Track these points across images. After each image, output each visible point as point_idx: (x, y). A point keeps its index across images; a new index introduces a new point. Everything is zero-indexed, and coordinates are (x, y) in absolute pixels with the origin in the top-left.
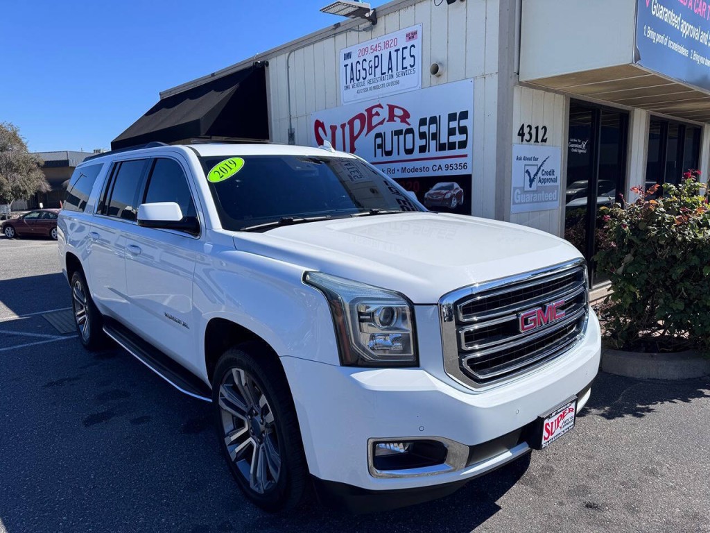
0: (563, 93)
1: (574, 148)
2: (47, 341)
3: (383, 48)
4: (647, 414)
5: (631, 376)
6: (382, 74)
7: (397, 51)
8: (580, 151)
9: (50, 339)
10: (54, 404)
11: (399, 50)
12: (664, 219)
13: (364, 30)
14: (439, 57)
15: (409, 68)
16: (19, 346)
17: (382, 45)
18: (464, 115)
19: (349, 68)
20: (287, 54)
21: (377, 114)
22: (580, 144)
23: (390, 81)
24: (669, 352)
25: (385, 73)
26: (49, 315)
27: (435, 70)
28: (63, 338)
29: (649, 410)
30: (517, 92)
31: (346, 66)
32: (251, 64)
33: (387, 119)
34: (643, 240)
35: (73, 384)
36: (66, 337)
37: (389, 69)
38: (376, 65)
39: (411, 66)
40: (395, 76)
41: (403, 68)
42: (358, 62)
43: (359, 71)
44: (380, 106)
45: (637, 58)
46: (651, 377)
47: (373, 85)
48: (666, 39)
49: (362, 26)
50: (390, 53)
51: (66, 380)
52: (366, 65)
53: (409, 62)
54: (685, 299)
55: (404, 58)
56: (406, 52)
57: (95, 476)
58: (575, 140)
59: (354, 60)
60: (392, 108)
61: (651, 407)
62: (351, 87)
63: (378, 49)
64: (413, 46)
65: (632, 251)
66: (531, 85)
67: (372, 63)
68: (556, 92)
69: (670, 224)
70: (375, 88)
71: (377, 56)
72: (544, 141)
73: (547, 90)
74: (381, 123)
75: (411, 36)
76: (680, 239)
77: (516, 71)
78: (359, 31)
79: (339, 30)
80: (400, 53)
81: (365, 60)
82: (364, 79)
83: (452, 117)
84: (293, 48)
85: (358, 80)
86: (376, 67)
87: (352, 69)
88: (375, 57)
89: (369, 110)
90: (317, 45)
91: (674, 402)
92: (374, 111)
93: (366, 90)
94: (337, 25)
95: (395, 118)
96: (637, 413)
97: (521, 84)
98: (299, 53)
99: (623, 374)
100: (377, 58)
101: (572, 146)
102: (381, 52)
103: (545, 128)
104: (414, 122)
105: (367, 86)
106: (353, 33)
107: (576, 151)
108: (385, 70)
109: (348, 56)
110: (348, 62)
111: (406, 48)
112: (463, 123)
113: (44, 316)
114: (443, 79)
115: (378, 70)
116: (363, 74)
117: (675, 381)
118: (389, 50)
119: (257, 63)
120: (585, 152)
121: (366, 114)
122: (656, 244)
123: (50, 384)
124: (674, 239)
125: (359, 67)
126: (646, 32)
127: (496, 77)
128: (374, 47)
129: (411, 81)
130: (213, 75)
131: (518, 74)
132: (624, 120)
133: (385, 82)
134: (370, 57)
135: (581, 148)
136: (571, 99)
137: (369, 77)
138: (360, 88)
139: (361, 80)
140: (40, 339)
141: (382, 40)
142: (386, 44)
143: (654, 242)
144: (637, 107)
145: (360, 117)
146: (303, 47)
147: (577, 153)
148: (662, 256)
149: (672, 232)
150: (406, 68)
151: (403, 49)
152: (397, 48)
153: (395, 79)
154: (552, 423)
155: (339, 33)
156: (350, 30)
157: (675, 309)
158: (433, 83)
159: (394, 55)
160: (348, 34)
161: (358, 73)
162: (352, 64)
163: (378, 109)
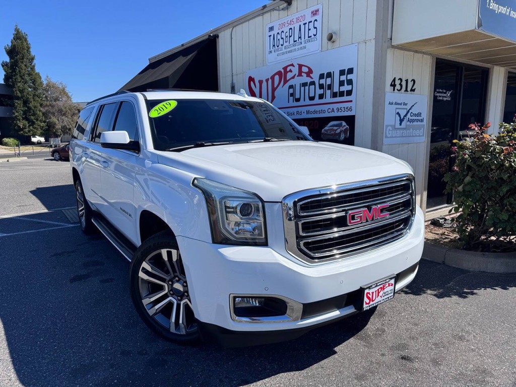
0: (430, 54)
1: (440, 96)
2: (60, 227)
3: (295, 22)
4: (470, 296)
5: (466, 269)
6: (294, 41)
7: (305, 24)
8: (445, 99)
9: (63, 226)
10: (54, 267)
11: (306, 23)
12: (495, 149)
13: (282, 9)
14: (334, 28)
15: (313, 36)
16: (42, 230)
17: (295, 20)
18: (351, 71)
19: (272, 37)
20: (231, 29)
21: (291, 71)
22: (445, 93)
23: (299, 47)
24: (498, 252)
25: (296, 41)
26: (66, 211)
27: (330, 38)
28: (72, 225)
29: (473, 294)
30: (390, 54)
31: (270, 36)
32: (207, 37)
33: (297, 74)
34: (479, 166)
35: (69, 256)
36: (73, 225)
37: (299, 38)
38: (291, 35)
39: (315, 35)
40: (303, 43)
41: (309, 37)
42: (278, 33)
44: (292, 65)
45: (480, 25)
46: (481, 270)
47: (289, 49)
48: (508, 10)
49: (281, 7)
50: (300, 25)
51: (66, 252)
52: (283, 36)
53: (313, 31)
54: (510, 211)
55: (309, 30)
56: (311, 25)
57: (68, 314)
58: (440, 90)
59: (275, 32)
60: (300, 66)
61: (475, 291)
62: (273, 52)
63: (292, 23)
64: (316, 20)
65: (470, 174)
66: (402, 47)
67: (288, 34)
68: (424, 53)
69: (500, 153)
70: (289, 52)
71: (291, 29)
72: (413, 90)
73: (416, 52)
74: (293, 77)
75: (315, 13)
76: (507, 165)
77: (389, 37)
78: (279, 10)
79: (265, 10)
80: (307, 25)
81: (283, 32)
82: (282, 45)
83: (342, 73)
84: (236, 24)
85: (278, 46)
86: (290, 37)
87: (274, 39)
88: (290, 29)
89: (285, 68)
90: (251, 21)
91: (495, 289)
92: (288, 69)
93: (283, 54)
94: (265, 7)
95: (303, 74)
96: (462, 295)
97: (393, 47)
98: (239, 28)
99: (460, 267)
100: (291, 30)
101: (438, 95)
102: (294, 26)
103: (414, 81)
104: (315, 77)
105: (284, 50)
106: (275, 12)
107: (441, 98)
108: (296, 38)
109: (271, 29)
110: (272, 33)
111: (311, 22)
112: (350, 77)
113: (63, 211)
114: (337, 44)
115: (292, 39)
116: (281, 42)
117: (501, 274)
118: (300, 23)
119: (210, 36)
120: (449, 99)
121: (283, 71)
122: (489, 169)
123: (56, 255)
124: (503, 165)
125: (279, 37)
126: (489, 5)
127: (373, 42)
128: (289, 22)
129: (313, 46)
130: (183, 45)
131: (391, 39)
132: (484, 76)
133: (296, 47)
134: (286, 29)
135: (446, 96)
136: (437, 58)
137: (285, 44)
138: (279, 52)
139: (280, 46)
140: (57, 226)
141: (295, 17)
142: (298, 19)
143: (487, 167)
144: (496, 65)
145: (279, 73)
146: (242, 23)
147: (443, 100)
148: (493, 177)
149: (501, 159)
150: (311, 37)
151: (309, 22)
153: (303, 45)
154: (373, 293)
155: (266, 12)
156: (274, 9)
157: (501, 219)
158: (329, 48)
159: (303, 27)
160: (272, 12)
161: (278, 41)
162: (274, 35)
163: (291, 67)
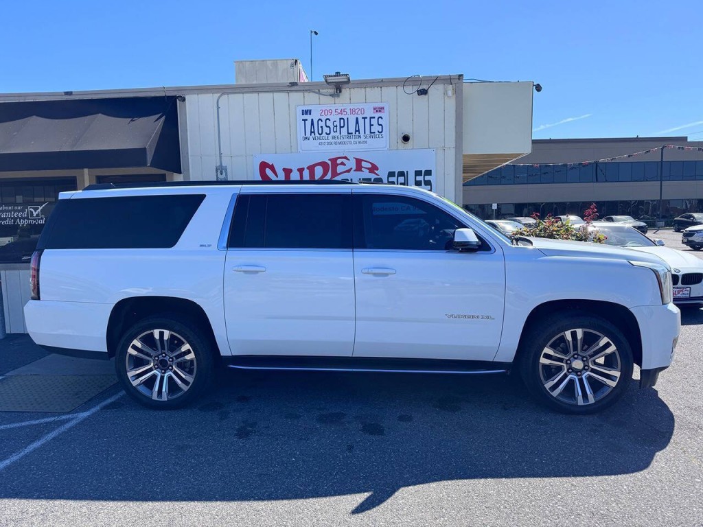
3: (349, 113)
6: (349, 133)
7: (364, 118)
11: (366, 118)
15: (377, 133)
17: (348, 111)
18: (428, 173)
19: (308, 123)
21: (343, 164)
23: (357, 140)
25: (351, 133)
31: (305, 120)
33: (354, 168)
37: (356, 131)
38: (342, 125)
39: (379, 132)
40: (362, 137)
41: (371, 133)
42: (320, 119)
43: (322, 127)
44: (345, 158)
47: (340, 141)
50: (357, 118)
52: (329, 123)
53: (376, 128)
55: (371, 125)
56: (374, 122)
59: (314, 117)
60: (359, 162)
62: (311, 138)
63: (344, 113)
64: (381, 118)
67: (337, 123)
70: (340, 143)
71: (343, 119)
74: (348, 171)
75: (380, 110)
78: (319, 94)
79: (293, 88)
80: (367, 120)
81: (328, 119)
82: (328, 134)
83: (418, 173)
84: (225, 91)
85: (320, 134)
86: (341, 127)
87: (312, 124)
88: (341, 119)
89: (334, 161)
92: (339, 161)
93: (330, 144)
94: (295, 85)
95: (363, 169)
102: (347, 116)
104: (383, 174)
105: (332, 140)
106: (311, 94)
108: (352, 130)
109: (307, 112)
110: (308, 117)
111: (374, 118)
112: (427, 178)
115: (344, 131)
116: (326, 130)
118: (356, 116)
121: (329, 163)
125: (322, 124)
127: (454, 151)
128: (338, 111)
129: (378, 143)
133: (352, 140)
134: (335, 117)
137: (332, 133)
138: (323, 141)
139: (324, 134)
141: (348, 108)
142: (353, 111)
145: (323, 164)
146: (243, 93)
150: (374, 133)
151: (371, 118)
152: (364, 116)
153: (363, 139)
159: (361, 121)
160: (306, 94)
161: (320, 129)
162: (312, 120)
163: (344, 161)
